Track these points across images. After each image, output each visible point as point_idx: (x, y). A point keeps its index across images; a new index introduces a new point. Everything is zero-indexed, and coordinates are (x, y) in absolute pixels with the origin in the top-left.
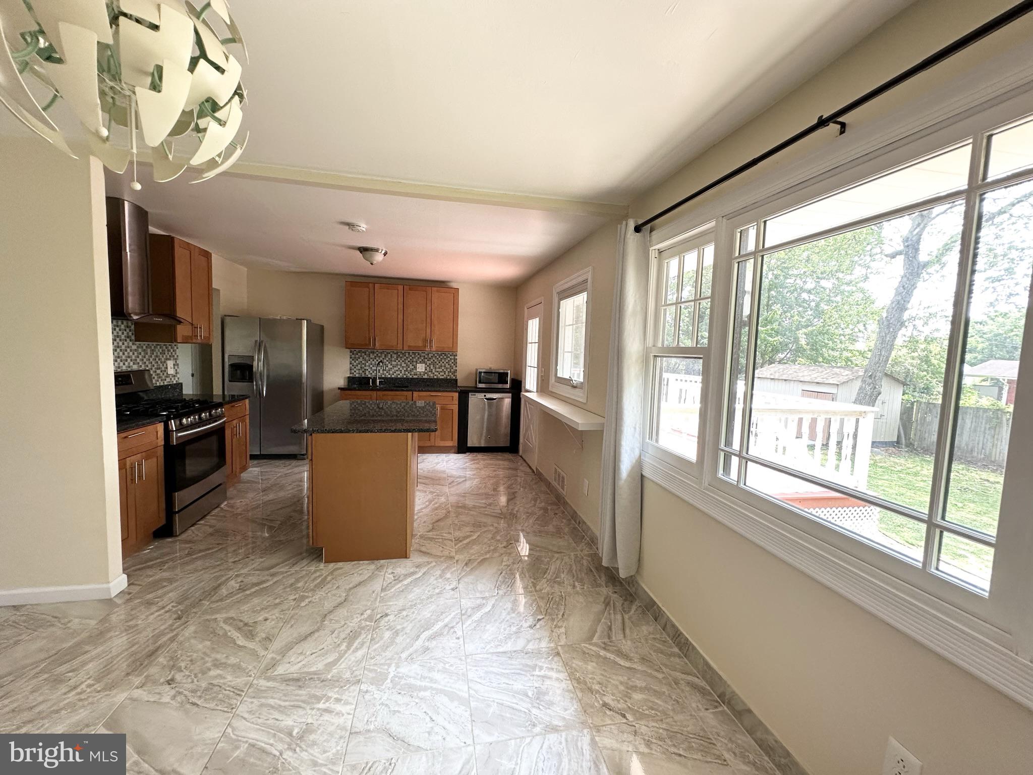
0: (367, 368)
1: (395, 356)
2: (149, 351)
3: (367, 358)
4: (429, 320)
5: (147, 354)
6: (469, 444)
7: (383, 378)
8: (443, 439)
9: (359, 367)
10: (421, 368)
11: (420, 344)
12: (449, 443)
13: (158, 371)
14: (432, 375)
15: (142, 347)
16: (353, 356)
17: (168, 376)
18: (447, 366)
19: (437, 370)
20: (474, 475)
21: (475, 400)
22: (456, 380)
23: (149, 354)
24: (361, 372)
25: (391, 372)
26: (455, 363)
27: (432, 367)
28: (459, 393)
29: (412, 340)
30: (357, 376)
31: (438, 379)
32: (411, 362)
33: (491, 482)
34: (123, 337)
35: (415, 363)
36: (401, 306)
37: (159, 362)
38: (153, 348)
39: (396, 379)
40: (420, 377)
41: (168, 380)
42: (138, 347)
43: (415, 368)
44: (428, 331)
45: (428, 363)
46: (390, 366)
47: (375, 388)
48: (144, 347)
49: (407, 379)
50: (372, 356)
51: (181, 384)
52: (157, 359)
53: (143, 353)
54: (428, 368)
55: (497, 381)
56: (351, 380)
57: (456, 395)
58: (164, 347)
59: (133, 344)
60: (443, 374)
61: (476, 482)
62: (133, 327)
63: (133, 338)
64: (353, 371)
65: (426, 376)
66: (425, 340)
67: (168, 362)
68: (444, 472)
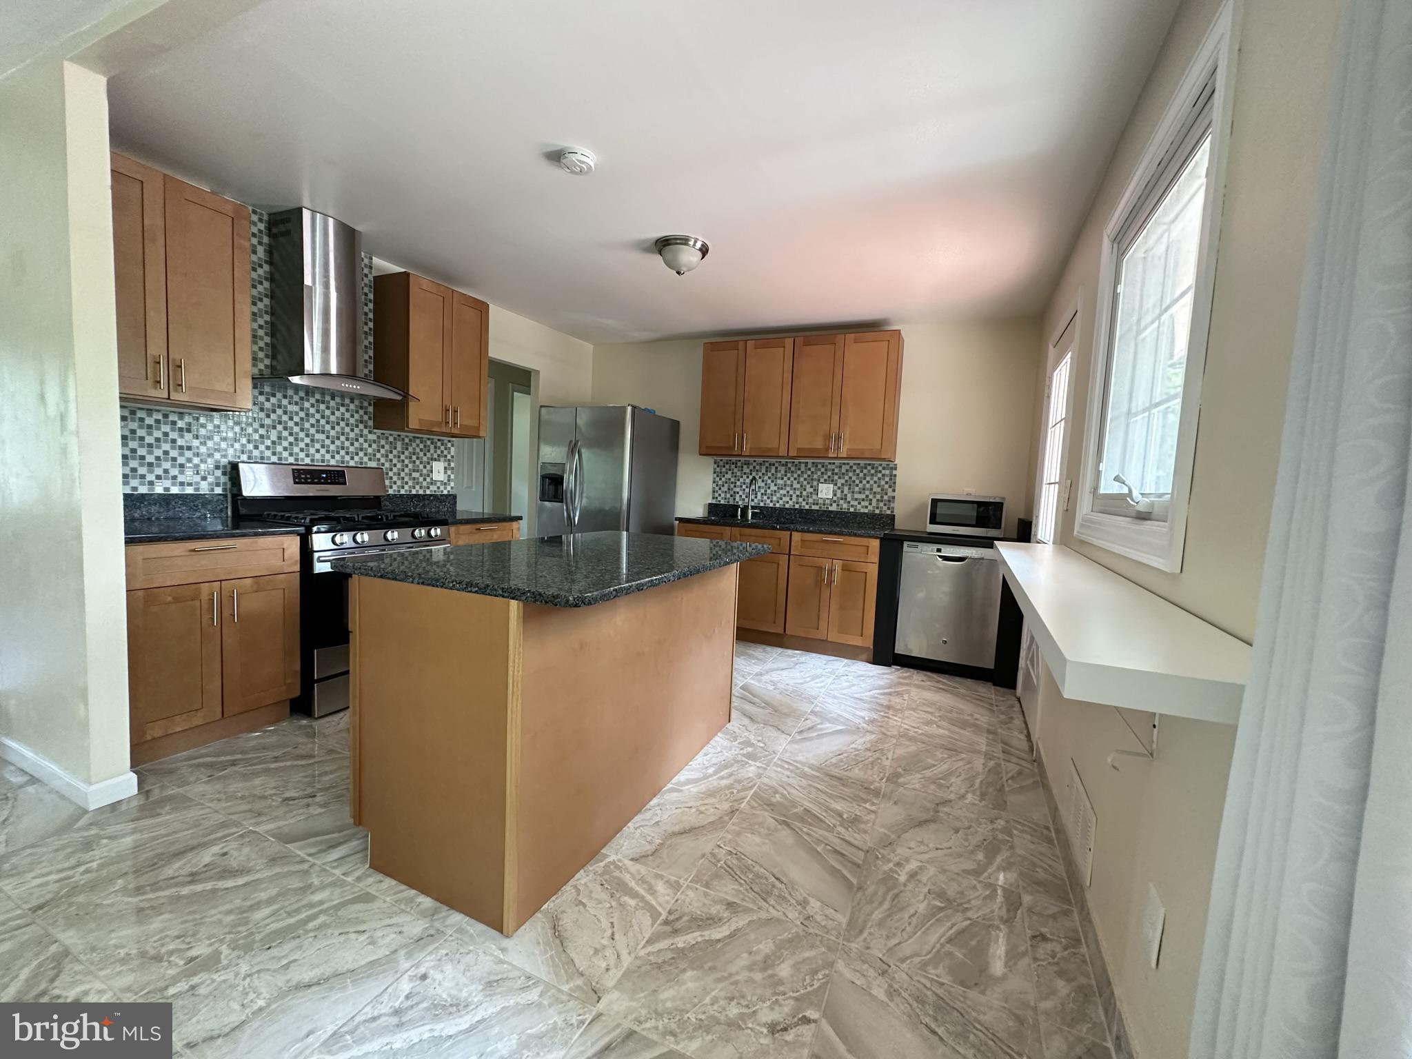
0: (737, 489)
1: (783, 469)
2: (399, 444)
3: (739, 474)
4: (837, 399)
5: (395, 448)
6: (900, 649)
7: (760, 508)
8: (843, 630)
9: (725, 488)
10: (826, 491)
11: (819, 444)
12: (857, 641)
13: (415, 475)
14: (845, 506)
15: (387, 438)
16: (718, 470)
17: (433, 482)
18: (876, 489)
19: (856, 496)
20: (872, 721)
21: (918, 557)
22: (892, 517)
23: (399, 448)
24: (728, 496)
25: (775, 498)
26: (892, 484)
27: (846, 489)
28: (882, 540)
29: (805, 437)
30: (722, 502)
31: (856, 515)
32: (810, 480)
33: (901, 751)
34: (352, 421)
35: (815, 483)
36: (788, 376)
37: (418, 462)
38: (407, 440)
39: (782, 510)
40: (824, 508)
41: (433, 488)
42: (378, 437)
43: (816, 491)
44: (835, 418)
45: (840, 482)
46: (773, 488)
47: (744, 524)
48: (391, 439)
49: (801, 511)
50: (746, 470)
51: (455, 497)
52: (414, 458)
53: (387, 447)
54: (839, 492)
55: (974, 523)
56: (712, 508)
57: (875, 544)
58: (429, 443)
59: (370, 432)
60: (866, 503)
61: (860, 742)
62: (371, 409)
63: (371, 423)
64: (717, 495)
65: (834, 508)
66: (828, 437)
67: (434, 464)
68: (811, 700)
